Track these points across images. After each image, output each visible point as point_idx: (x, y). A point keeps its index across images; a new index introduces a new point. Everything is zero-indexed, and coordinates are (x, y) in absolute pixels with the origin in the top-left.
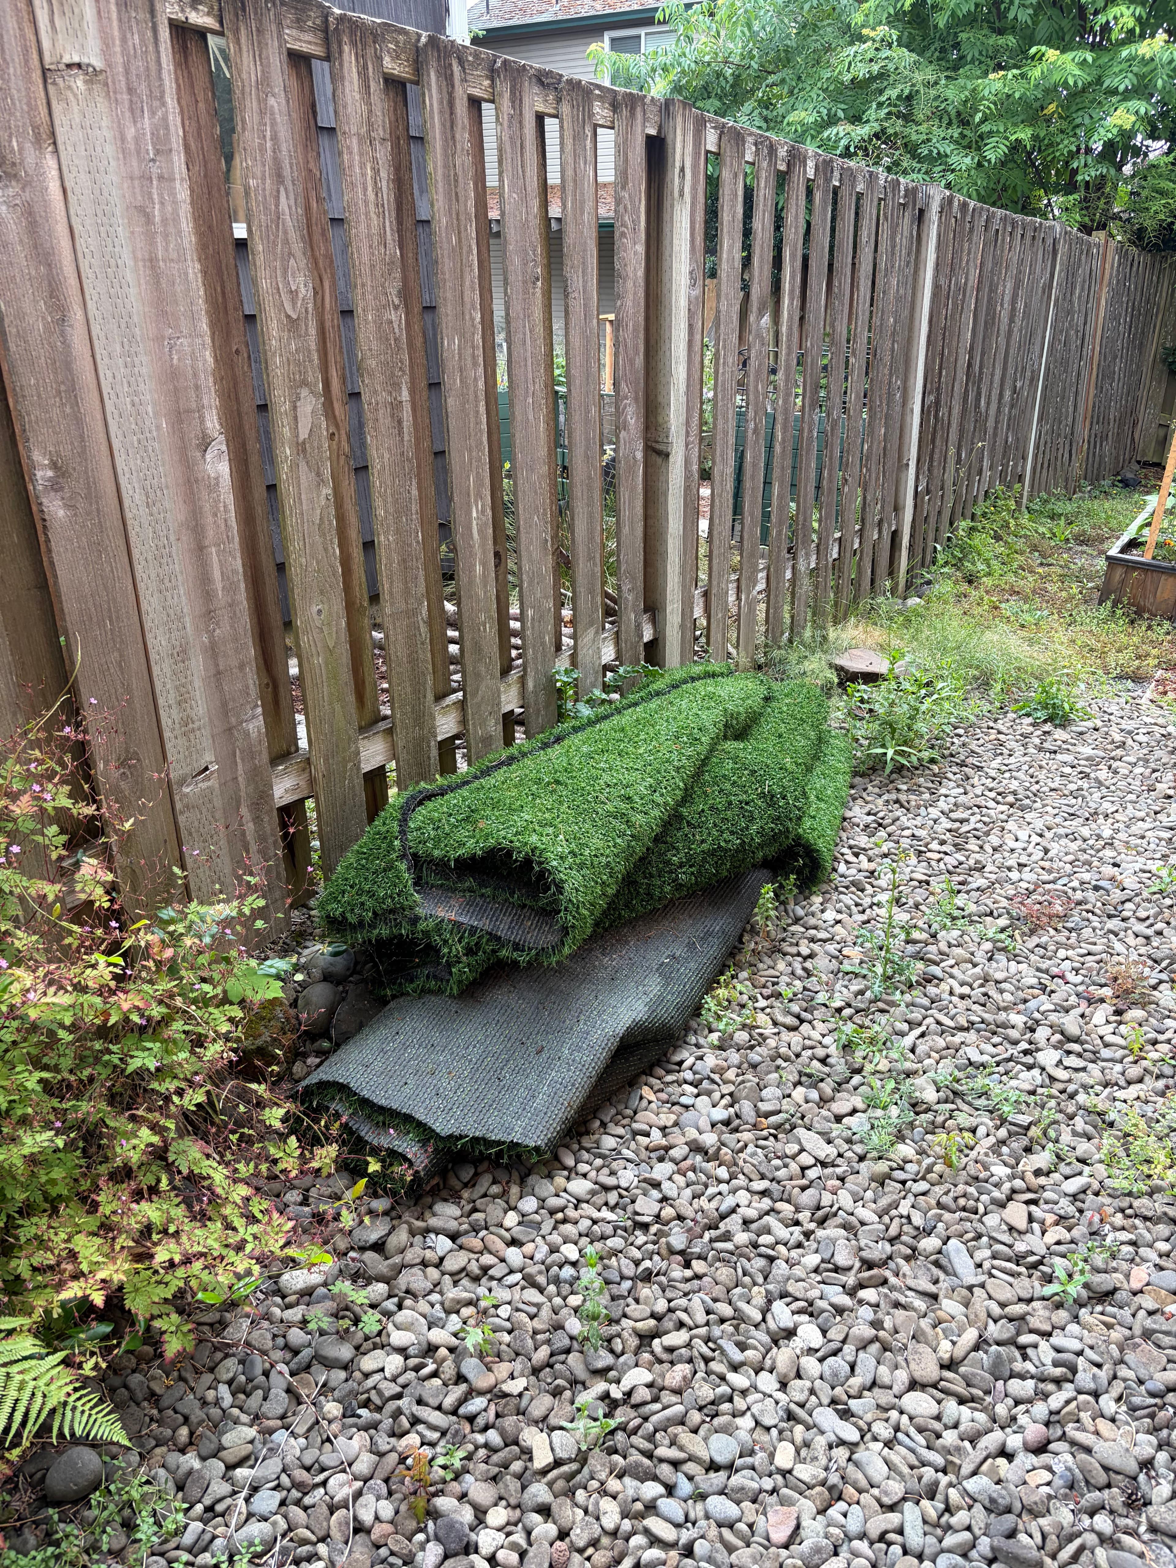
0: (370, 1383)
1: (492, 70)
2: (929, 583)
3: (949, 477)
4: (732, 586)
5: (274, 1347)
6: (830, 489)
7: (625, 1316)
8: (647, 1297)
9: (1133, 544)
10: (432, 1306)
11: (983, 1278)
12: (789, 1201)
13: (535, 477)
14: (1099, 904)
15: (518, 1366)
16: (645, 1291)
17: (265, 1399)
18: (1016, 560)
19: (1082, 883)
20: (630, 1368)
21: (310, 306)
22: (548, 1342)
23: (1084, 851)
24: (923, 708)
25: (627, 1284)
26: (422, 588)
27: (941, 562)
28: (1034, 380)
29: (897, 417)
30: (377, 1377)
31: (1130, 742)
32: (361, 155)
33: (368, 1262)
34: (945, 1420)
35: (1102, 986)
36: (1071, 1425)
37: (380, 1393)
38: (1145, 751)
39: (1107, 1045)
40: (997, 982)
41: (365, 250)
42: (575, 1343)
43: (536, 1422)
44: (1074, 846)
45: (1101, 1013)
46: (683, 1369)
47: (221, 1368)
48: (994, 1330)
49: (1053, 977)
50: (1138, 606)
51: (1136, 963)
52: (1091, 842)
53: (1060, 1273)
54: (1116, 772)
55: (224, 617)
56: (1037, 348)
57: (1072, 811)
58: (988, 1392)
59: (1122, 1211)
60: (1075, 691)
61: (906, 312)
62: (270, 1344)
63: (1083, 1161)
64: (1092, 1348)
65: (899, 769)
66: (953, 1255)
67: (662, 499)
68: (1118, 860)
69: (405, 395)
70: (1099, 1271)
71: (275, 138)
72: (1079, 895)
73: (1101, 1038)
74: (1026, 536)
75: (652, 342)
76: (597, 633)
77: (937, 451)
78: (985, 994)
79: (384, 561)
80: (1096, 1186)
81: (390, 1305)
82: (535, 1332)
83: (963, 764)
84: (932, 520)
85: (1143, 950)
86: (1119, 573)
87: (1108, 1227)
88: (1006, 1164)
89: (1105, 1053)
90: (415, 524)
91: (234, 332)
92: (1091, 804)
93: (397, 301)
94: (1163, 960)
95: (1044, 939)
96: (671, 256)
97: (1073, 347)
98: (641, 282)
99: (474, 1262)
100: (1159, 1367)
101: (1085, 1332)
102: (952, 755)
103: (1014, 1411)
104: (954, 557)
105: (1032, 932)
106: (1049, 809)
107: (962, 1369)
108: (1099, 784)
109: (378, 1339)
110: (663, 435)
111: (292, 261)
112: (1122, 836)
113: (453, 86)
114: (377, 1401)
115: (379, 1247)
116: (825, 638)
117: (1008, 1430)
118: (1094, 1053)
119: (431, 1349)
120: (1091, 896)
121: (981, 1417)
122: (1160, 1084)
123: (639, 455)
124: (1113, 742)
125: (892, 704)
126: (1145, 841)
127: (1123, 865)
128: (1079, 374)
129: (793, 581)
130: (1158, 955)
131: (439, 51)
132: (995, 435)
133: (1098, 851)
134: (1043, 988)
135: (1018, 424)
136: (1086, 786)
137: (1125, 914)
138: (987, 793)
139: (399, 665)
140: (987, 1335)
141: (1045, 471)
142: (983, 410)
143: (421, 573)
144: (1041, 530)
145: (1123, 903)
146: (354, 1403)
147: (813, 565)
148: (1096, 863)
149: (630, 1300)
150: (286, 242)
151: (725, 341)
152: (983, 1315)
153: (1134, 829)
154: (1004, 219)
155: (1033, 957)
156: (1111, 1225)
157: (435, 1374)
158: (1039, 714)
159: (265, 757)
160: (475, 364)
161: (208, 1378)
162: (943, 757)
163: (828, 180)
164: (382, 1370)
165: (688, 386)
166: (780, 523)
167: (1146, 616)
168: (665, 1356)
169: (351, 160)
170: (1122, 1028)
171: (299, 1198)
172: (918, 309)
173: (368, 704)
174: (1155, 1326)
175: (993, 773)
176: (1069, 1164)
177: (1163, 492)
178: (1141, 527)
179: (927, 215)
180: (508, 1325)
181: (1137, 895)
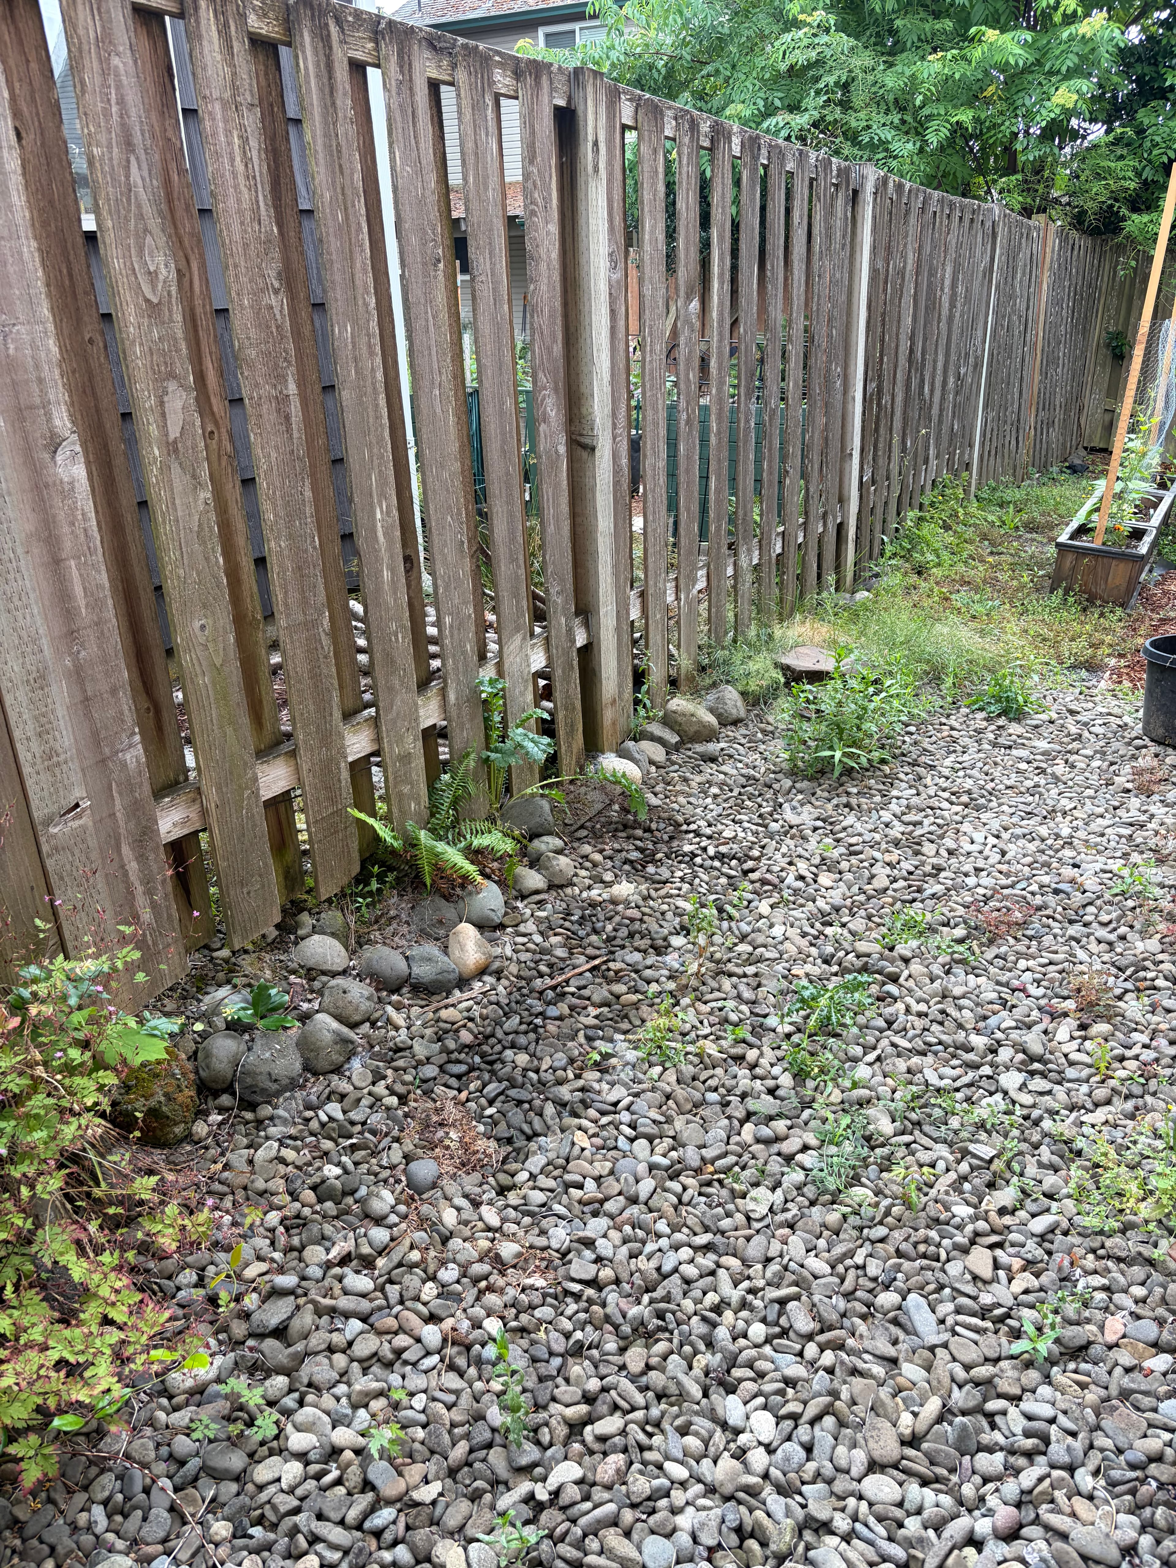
0: (264, 1496)
1: (376, 33)
2: (877, 575)
3: (894, 468)
4: (670, 586)
5: (158, 1458)
6: (770, 481)
7: (554, 1399)
8: (579, 1376)
9: (1083, 530)
10: (338, 1400)
11: (946, 1336)
12: (735, 1255)
13: (445, 475)
14: (1060, 909)
15: (432, 1467)
16: (575, 1369)
17: (145, 1519)
18: (967, 549)
19: (1041, 887)
20: (558, 1462)
21: (174, 289)
22: (467, 1436)
23: (1043, 851)
24: (872, 706)
25: (557, 1362)
26: (322, 597)
27: (888, 554)
28: (977, 366)
29: (839, 406)
30: (272, 1489)
31: (1086, 734)
32: (226, 121)
33: (267, 1352)
34: (907, 1505)
35: (1065, 998)
36: (1044, 1506)
37: (274, 1508)
38: (1102, 743)
39: (1071, 1064)
40: (955, 998)
41: (236, 227)
42: (496, 1435)
43: (452, 1534)
44: (1032, 847)
45: (1064, 1030)
46: (616, 1460)
47: (96, 1486)
48: (959, 1397)
49: (1014, 991)
50: (1090, 593)
51: (1099, 972)
52: (1049, 842)
53: (1029, 1328)
54: (1073, 767)
55: (90, 636)
56: (980, 333)
57: (1029, 809)
58: (952, 1471)
59: (1094, 1251)
60: (1028, 683)
61: (844, 297)
62: (152, 1454)
63: (1050, 1196)
64: (1065, 1412)
65: (848, 772)
66: (912, 1311)
67: (589, 496)
68: (1077, 860)
69: (292, 388)
70: (1071, 1323)
71: (121, 102)
72: (1038, 900)
73: (1066, 1056)
74: (975, 525)
75: (572, 329)
76: (524, 639)
77: (881, 439)
78: (943, 1012)
79: (276, 569)
80: (1065, 1224)
81: (289, 1402)
82: (453, 1425)
83: (915, 764)
84: (879, 511)
85: (1106, 957)
86: (1069, 559)
87: (1079, 1271)
88: (968, 1204)
89: (1071, 1073)
90: (311, 527)
91: (86, 319)
92: (1049, 801)
93: (277, 285)
94: (1127, 967)
95: (1004, 949)
96: (587, 236)
97: (1016, 333)
98: (556, 264)
99: (386, 1345)
100: (1140, 1433)
101: (1058, 1394)
102: (904, 755)
103: (982, 1491)
104: (902, 548)
105: (991, 942)
106: (1005, 808)
107: (925, 1446)
108: (1057, 779)
109: (275, 1444)
110: (587, 428)
111: (149, 239)
112: (1082, 834)
113: (331, 48)
114: (271, 1516)
115: (280, 1332)
116: (770, 636)
117: (977, 1513)
118: (1059, 1073)
119: (335, 1452)
120: (1051, 899)
121: (946, 1500)
122: (1129, 1105)
123: (562, 449)
124: (1069, 735)
125: (840, 704)
126: (1104, 839)
127: (1083, 865)
128: (1023, 360)
129: (735, 576)
130: (1123, 962)
131: (312, 8)
132: (940, 422)
133: (1057, 851)
134: (1004, 1003)
135: (963, 411)
136: (1043, 782)
137: (1088, 918)
138: (940, 793)
139: (300, 682)
140: (951, 1403)
141: (992, 458)
142: (927, 398)
143: (320, 581)
144: (990, 518)
145: (1084, 906)
146: (246, 1521)
147: (755, 561)
148: (1055, 865)
149: (560, 1380)
150: (141, 217)
151: (651, 327)
152: (947, 1381)
153: (1093, 827)
154: (941, 201)
155: (992, 969)
156: (1082, 1268)
157: (339, 1482)
158: (993, 708)
159: (147, 789)
160: (372, 354)
161: (80, 1498)
162: (895, 757)
163: (755, 158)
164: (279, 1480)
165: (613, 375)
166: (719, 519)
167: (1098, 603)
168: (596, 1446)
169: (215, 127)
170: (1088, 1044)
171: (195, 1278)
172: (856, 294)
173: (268, 725)
174: (1132, 1386)
175: (946, 772)
176: (1036, 1200)
177: (1112, 476)
178: (1091, 512)
179: (861, 196)
180: (422, 1418)
181: (1098, 897)
